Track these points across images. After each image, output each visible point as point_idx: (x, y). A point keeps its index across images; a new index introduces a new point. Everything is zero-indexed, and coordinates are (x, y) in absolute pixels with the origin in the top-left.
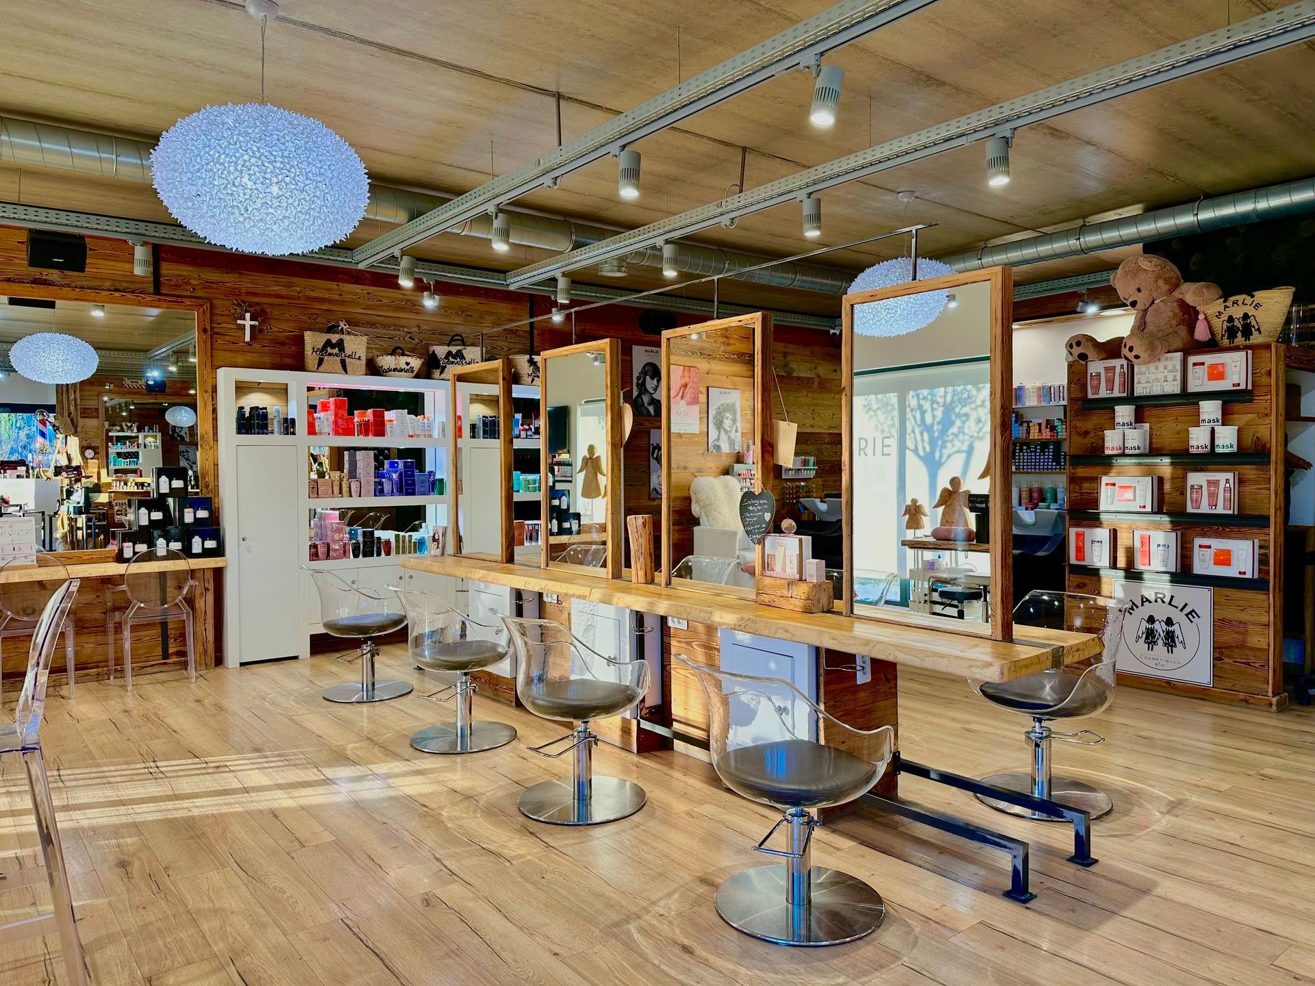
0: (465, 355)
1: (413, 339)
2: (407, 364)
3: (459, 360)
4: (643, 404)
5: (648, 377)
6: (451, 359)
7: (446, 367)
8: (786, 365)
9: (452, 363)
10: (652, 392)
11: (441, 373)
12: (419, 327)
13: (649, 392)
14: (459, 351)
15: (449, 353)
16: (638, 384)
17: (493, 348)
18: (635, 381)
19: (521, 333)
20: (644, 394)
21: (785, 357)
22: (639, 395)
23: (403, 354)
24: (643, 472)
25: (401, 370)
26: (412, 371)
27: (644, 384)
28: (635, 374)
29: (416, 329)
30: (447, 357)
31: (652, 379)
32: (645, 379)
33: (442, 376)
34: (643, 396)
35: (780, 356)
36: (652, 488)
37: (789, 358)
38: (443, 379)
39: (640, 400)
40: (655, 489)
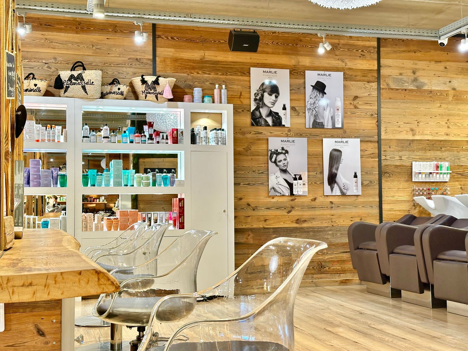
0: (84, 78)
1: (51, 68)
2: (35, 85)
3: (79, 81)
4: (261, 117)
5: (266, 94)
6: (73, 81)
7: (69, 87)
8: (415, 80)
9: (74, 84)
10: (270, 105)
11: (65, 91)
12: (55, 59)
13: (267, 106)
14: (80, 74)
15: (72, 77)
16: (255, 100)
17: (119, 73)
18: (253, 97)
19: (145, 61)
20: (262, 107)
21: (414, 73)
22: (257, 109)
23: (34, 78)
24: (262, 173)
25: (31, 90)
26: (40, 91)
27: (262, 99)
28: (254, 90)
29: (53, 61)
30: (70, 80)
31: (271, 95)
32: (262, 96)
33: (66, 94)
34: (261, 110)
35: (410, 73)
36: (270, 186)
37: (418, 74)
38: (67, 97)
39: (257, 113)
40: (273, 188)
